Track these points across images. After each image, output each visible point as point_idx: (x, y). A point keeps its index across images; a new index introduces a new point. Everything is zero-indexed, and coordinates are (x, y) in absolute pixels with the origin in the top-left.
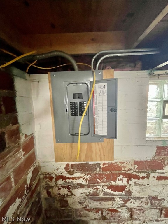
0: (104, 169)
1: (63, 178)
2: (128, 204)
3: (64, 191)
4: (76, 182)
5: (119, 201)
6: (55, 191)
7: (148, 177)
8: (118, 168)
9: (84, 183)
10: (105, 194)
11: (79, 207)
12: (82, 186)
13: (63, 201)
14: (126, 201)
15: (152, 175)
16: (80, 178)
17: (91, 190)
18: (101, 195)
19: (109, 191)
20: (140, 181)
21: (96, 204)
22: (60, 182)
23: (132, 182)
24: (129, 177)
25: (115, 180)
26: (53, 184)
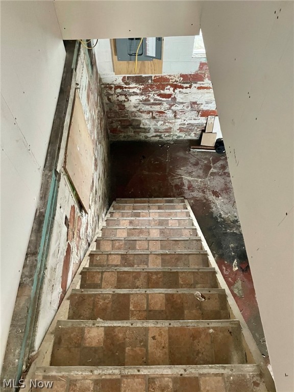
0: (154, 80)
1: (121, 87)
2: (173, 108)
3: (122, 98)
4: (131, 91)
5: (166, 105)
6: (114, 98)
7: (190, 87)
8: (166, 80)
9: (138, 91)
10: (155, 100)
11: (134, 110)
12: (136, 94)
13: (121, 105)
14: (172, 106)
15: (194, 85)
16: (135, 88)
17: (144, 97)
18: (152, 101)
19: (158, 98)
20: (184, 91)
21: (148, 108)
22: (119, 91)
23: (177, 91)
24: (175, 87)
25: (163, 90)
26: (112, 92)
